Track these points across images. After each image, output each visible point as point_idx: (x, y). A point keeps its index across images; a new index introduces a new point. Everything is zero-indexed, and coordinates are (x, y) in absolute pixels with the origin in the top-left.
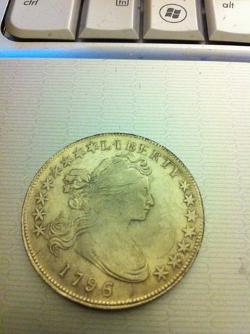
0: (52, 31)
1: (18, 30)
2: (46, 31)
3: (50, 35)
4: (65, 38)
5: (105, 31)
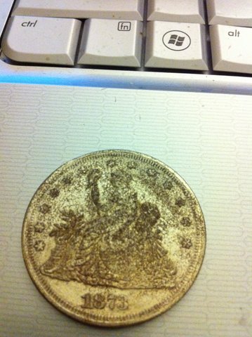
3: (47, 59)
4: (64, 63)
5: (105, 58)
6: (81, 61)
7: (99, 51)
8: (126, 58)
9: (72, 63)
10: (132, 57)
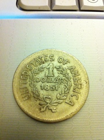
0: (41, 6)
1: (24, 6)
2: (38, 7)
3: (39, 8)
4: (47, 9)
5: (64, 6)
6: (54, 8)
7: (61, 4)
8: (73, 6)
9: (50, 9)
10: (75, 6)
